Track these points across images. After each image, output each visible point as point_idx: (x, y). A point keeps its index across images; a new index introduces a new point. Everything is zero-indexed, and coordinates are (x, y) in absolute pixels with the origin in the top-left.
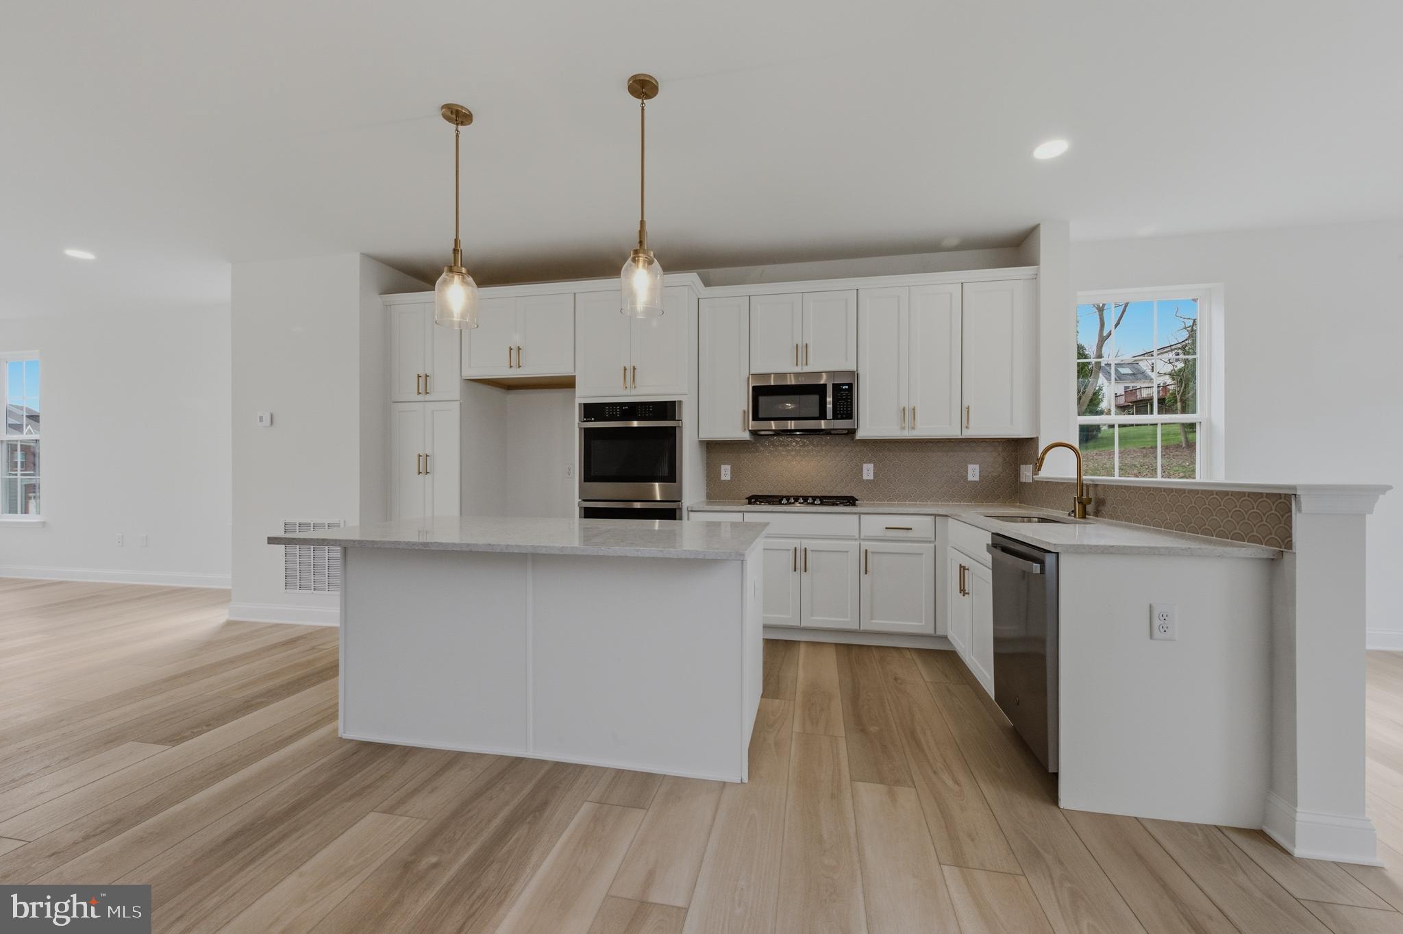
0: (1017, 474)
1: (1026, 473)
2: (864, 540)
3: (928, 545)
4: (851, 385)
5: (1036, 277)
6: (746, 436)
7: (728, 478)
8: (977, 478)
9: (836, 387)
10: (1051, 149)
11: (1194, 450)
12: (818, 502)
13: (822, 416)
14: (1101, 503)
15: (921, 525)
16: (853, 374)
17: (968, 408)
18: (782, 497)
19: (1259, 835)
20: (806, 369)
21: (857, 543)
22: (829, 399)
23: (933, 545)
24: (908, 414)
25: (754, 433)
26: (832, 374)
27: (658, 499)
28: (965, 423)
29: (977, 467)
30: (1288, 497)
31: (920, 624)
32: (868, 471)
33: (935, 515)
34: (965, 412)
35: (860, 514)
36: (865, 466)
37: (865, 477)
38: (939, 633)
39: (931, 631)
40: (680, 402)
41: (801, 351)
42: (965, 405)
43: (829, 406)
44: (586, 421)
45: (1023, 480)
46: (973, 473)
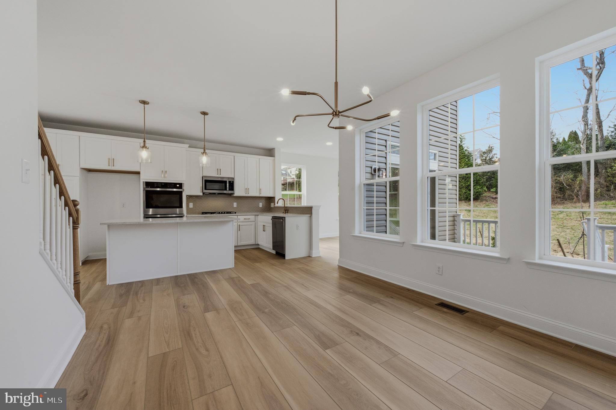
0: (270, 205)
1: (272, 205)
2: (238, 222)
3: (253, 222)
4: (233, 182)
5: (274, 160)
6: (201, 194)
7: (192, 207)
8: (261, 206)
9: (229, 182)
10: (280, 139)
11: (301, 199)
12: (226, 213)
13: (226, 189)
14: (288, 210)
15: (252, 218)
16: (233, 178)
17: (261, 189)
18: (216, 212)
19: (309, 256)
20: (220, 176)
21: (237, 223)
22: (228, 184)
23: (254, 223)
24: (247, 190)
25: (203, 193)
26: (229, 178)
27: (178, 213)
28: (260, 193)
29: (261, 203)
30: (312, 207)
31: (252, 242)
32: (235, 205)
33: (255, 215)
34: (260, 190)
35: (237, 216)
36: (234, 203)
37: (234, 206)
38: (256, 243)
39: (254, 243)
40: (184, 183)
41: (219, 170)
42: (260, 189)
43: (228, 186)
44: (146, 188)
45: (271, 207)
46: (261, 205)
